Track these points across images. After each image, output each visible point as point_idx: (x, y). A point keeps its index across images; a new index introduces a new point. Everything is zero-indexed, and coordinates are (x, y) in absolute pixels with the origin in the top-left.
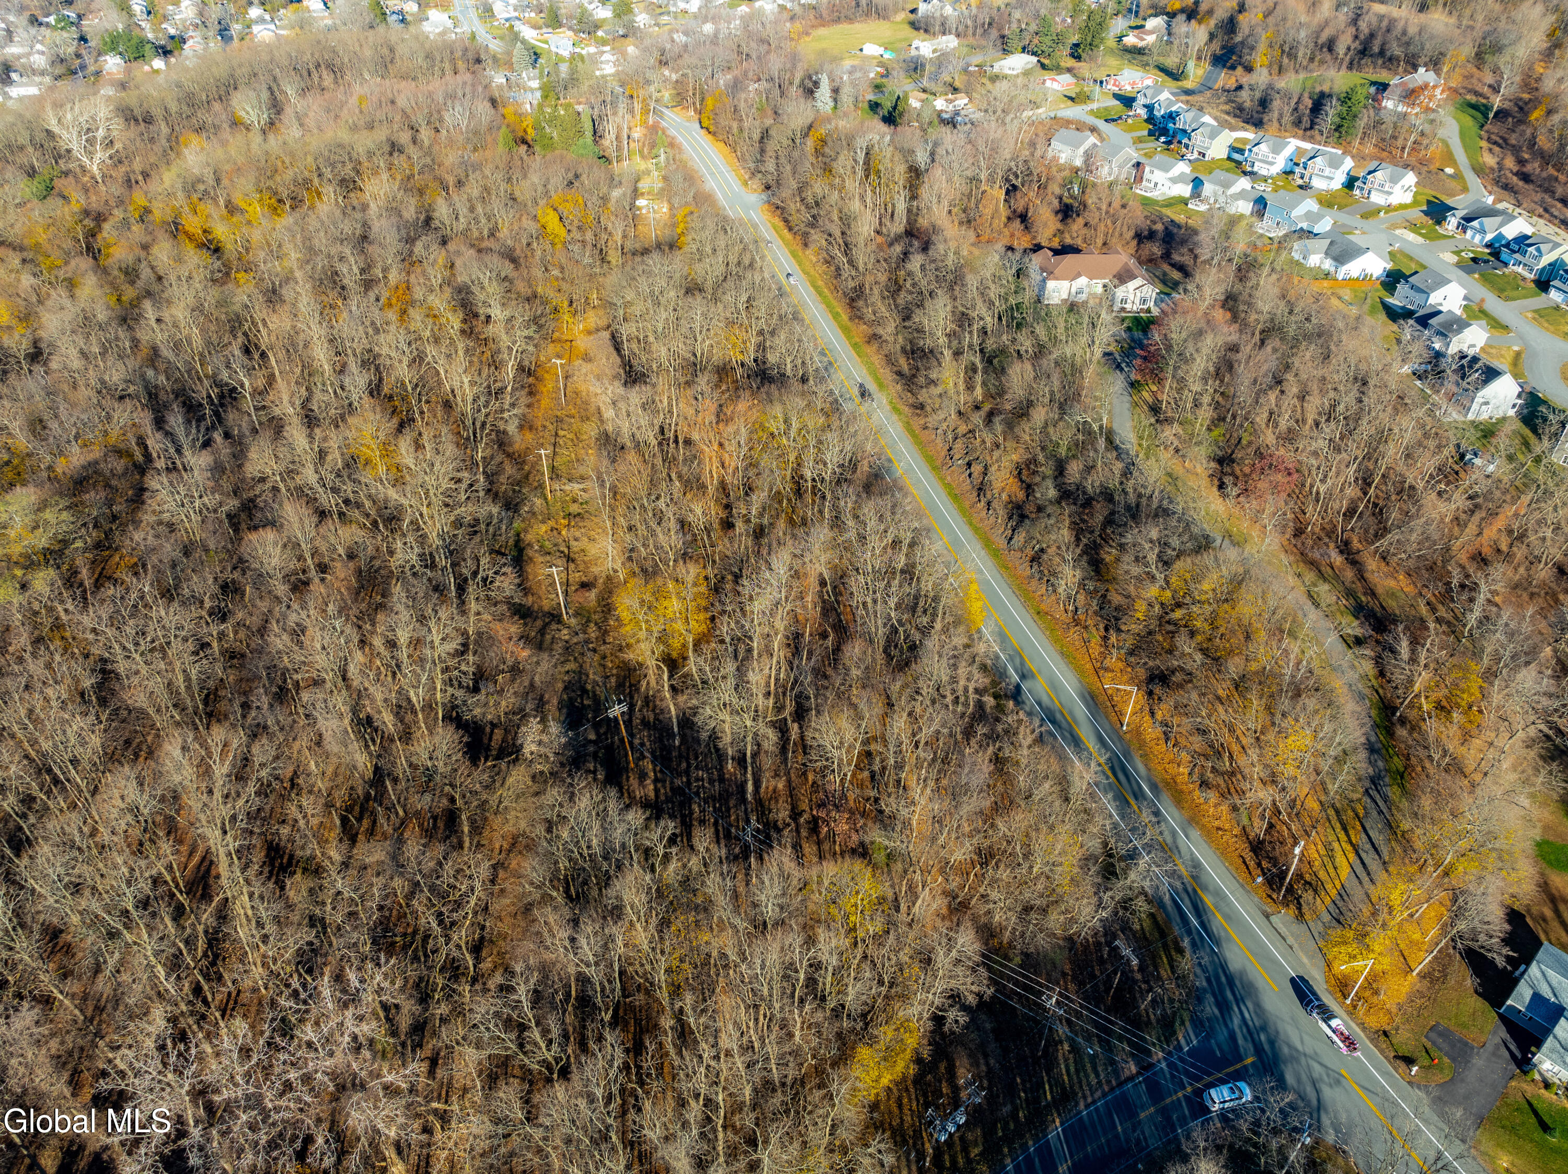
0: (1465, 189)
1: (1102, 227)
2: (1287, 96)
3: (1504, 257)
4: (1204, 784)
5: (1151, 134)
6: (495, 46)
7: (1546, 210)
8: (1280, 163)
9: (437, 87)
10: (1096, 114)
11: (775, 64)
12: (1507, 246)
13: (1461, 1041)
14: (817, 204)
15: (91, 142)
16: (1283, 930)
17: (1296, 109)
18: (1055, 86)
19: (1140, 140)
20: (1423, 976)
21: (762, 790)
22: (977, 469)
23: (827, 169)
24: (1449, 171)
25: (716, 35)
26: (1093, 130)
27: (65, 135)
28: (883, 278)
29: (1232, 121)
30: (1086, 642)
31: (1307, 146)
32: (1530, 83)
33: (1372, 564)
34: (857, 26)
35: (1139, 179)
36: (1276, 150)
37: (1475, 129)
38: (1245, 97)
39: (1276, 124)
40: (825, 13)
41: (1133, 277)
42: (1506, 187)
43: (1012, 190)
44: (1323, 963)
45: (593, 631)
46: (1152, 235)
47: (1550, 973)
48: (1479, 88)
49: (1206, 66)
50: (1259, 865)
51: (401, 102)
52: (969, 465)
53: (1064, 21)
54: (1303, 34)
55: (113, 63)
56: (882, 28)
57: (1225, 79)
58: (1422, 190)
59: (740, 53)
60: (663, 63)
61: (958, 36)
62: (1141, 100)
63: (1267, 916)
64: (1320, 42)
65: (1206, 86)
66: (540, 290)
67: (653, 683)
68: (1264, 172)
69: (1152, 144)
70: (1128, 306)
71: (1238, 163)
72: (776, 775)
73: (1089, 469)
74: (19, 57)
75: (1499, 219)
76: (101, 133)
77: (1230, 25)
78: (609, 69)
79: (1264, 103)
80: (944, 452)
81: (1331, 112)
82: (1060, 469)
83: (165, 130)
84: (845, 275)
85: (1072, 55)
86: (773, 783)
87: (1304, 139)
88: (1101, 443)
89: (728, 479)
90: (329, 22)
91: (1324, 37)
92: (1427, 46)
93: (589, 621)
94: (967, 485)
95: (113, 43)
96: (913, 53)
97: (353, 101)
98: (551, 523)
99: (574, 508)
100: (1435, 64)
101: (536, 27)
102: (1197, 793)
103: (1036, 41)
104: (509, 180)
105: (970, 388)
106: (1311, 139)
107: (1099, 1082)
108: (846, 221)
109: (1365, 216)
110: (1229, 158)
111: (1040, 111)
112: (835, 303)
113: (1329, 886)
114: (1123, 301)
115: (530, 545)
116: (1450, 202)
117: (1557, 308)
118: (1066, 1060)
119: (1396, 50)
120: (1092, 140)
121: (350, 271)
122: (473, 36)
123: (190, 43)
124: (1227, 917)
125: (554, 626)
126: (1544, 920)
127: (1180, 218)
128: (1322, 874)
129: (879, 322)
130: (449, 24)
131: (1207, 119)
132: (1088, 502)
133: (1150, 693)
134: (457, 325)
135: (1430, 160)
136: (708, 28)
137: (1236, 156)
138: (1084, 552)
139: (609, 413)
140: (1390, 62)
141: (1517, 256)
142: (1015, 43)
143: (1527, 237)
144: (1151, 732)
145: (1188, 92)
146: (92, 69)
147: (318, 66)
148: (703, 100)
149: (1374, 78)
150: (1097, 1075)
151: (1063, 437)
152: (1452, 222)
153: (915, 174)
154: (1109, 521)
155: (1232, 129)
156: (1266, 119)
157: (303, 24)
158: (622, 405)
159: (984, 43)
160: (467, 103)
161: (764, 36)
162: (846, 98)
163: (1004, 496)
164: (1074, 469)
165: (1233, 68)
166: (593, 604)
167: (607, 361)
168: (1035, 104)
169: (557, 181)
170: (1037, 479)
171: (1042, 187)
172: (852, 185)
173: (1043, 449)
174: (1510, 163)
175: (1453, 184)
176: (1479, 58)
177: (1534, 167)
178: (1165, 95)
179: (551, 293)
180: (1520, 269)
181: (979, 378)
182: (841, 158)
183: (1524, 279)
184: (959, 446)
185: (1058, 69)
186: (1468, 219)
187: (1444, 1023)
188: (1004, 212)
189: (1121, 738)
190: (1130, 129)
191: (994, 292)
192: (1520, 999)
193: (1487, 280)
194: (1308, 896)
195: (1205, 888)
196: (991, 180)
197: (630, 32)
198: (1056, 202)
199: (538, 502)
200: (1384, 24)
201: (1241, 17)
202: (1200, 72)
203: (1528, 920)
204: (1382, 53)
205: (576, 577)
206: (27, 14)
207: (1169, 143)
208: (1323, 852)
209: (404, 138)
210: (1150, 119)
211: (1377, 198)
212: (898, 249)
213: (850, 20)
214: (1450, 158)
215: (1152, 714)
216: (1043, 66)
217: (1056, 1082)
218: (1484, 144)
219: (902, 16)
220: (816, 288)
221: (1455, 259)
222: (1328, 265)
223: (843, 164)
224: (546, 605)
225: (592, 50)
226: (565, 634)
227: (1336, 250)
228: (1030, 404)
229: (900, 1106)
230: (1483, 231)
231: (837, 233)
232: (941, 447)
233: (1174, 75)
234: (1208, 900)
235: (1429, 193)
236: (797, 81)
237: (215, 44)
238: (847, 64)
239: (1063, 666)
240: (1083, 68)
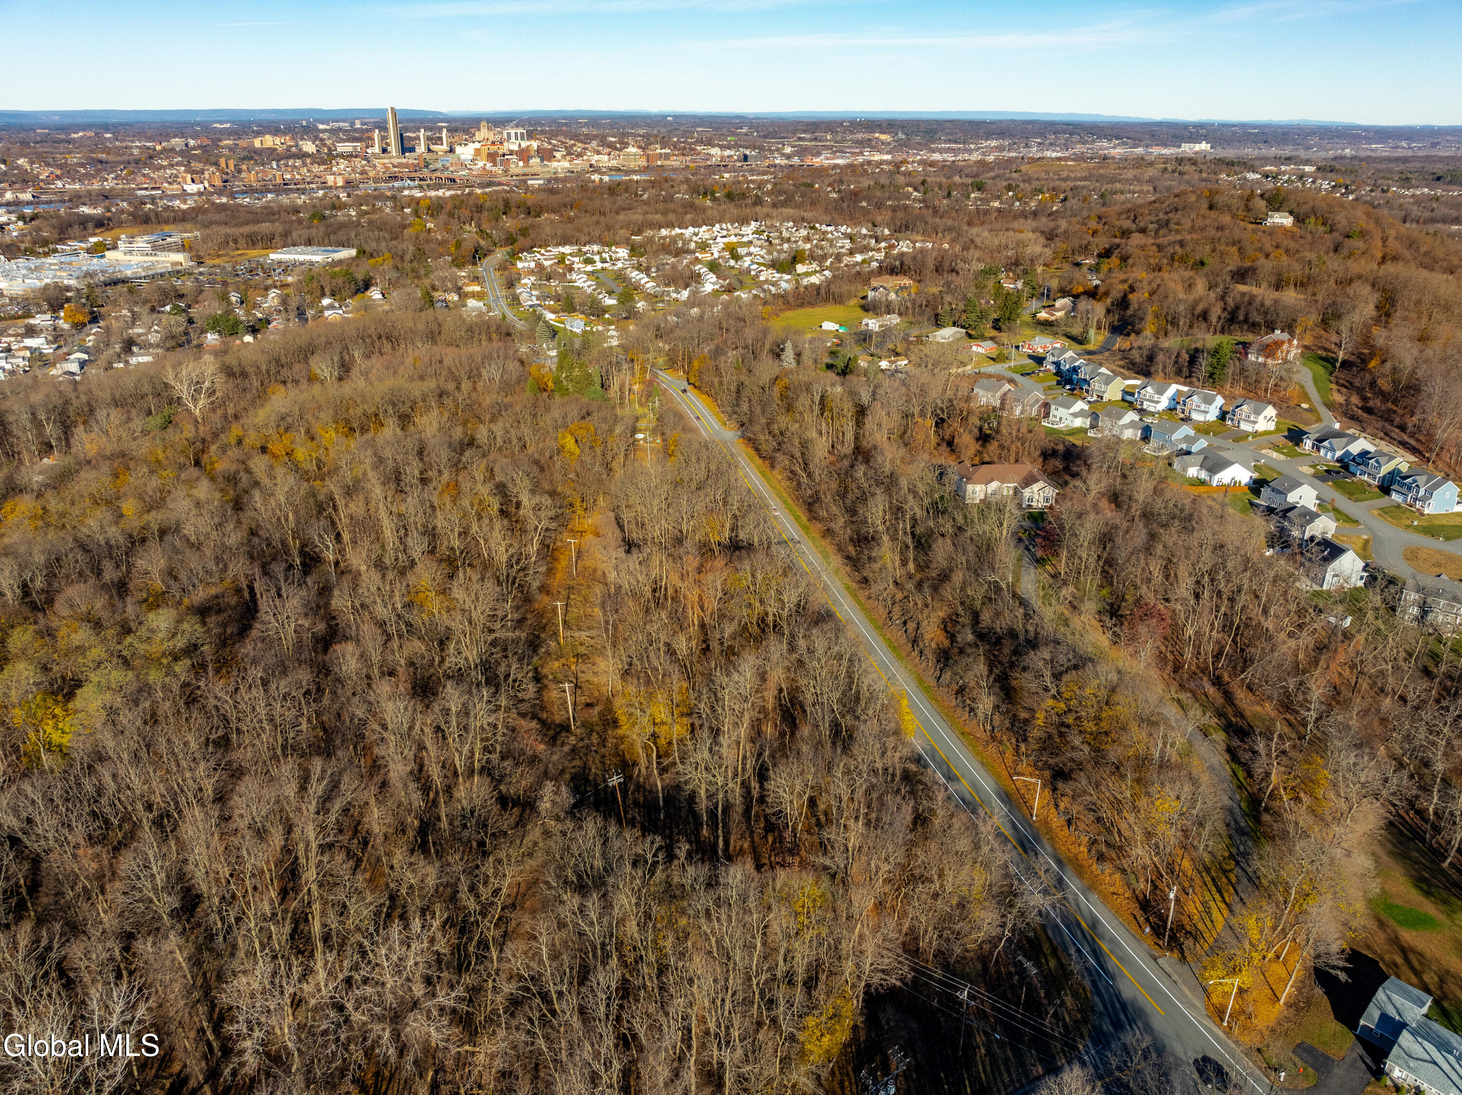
0: (1319, 420)
1: (1013, 448)
2: (1168, 351)
3: (1352, 469)
4: (1101, 858)
5: (1058, 383)
6: (520, 325)
7: (1386, 434)
8: (1164, 402)
9: (477, 351)
10: (1014, 370)
11: (750, 335)
12: (1353, 460)
13: (1323, 1055)
14: (782, 434)
15: (198, 391)
16: (1169, 969)
17: (1176, 362)
18: (980, 350)
19: (1050, 388)
20: (1288, 1005)
21: (731, 848)
22: (911, 626)
23: (789, 408)
24: (1305, 406)
25: (702, 316)
26: (1011, 381)
27: (178, 386)
28: (834, 485)
29: (1126, 372)
30: (1002, 753)
31: (1185, 389)
32: (1367, 340)
33: (1240, 695)
34: (818, 310)
35: (1047, 415)
36: (1160, 392)
37: (1327, 376)
38: (1136, 356)
39: (1161, 374)
40: (791, 300)
41: (1036, 481)
42: (1353, 418)
43: (940, 423)
44: (1203, 995)
45: (595, 739)
46: (1054, 453)
47: (1395, 997)
48: (1327, 345)
49: (1105, 334)
50: (1147, 920)
51: (447, 362)
52: (905, 623)
53: (988, 302)
54: (1182, 308)
55: (211, 338)
56: (839, 310)
57: (1120, 343)
58: (1282, 420)
59: (721, 328)
60: (659, 336)
61: (900, 314)
62: (1050, 359)
63: (1155, 959)
64: (1197, 312)
65: (1105, 348)
66: (559, 489)
67: (643, 771)
68: (1152, 409)
69: (1059, 391)
70: (1034, 504)
71: (1131, 403)
72: (742, 837)
73: (998, 614)
74: (140, 335)
75: (1345, 440)
76: (207, 384)
77: (1123, 303)
78: (615, 343)
79: (1151, 358)
80: (885, 615)
81: (1204, 364)
82: (976, 617)
83: (256, 383)
84: (804, 486)
85: (994, 328)
86: (740, 843)
87: (1185, 384)
88: (1008, 597)
89: (707, 620)
90: (386, 308)
91: (1199, 309)
92: (1281, 315)
93: (592, 731)
94: (903, 639)
95: (215, 325)
96: (863, 328)
97: (409, 361)
98: (563, 661)
99: (582, 650)
100: (1289, 328)
101: (554, 312)
102: (1095, 866)
103: (964, 317)
104: (535, 416)
105: (904, 563)
106: (1191, 384)
107: (1012, 1081)
108: (805, 445)
109: (1236, 440)
110: (1123, 400)
111: (969, 367)
112: (796, 509)
113: (1207, 935)
114: (1031, 499)
115: (546, 676)
116: (1306, 429)
117: (1398, 506)
118: (983, 1062)
119: (1256, 317)
120: (1007, 387)
121: (413, 470)
122: (504, 317)
123: (274, 323)
124: (1121, 959)
125: (564, 734)
126: (1396, 965)
127: (1078, 443)
128: (1200, 926)
129: (833, 518)
130: (484, 309)
131: (1103, 370)
132: (998, 641)
133: (1054, 789)
134: (496, 507)
135: (1289, 398)
136: (695, 311)
137: (1129, 398)
138: (995, 680)
139: (612, 576)
140: (1254, 327)
141: (1362, 467)
142: (947, 319)
143: (1368, 453)
144: (1057, 821)
145: (1090, 353)
146: (195, 342)
147: (380, 337)
148: (690, 363)
149: (1242, 339)
150: (1010, 1075)
151: (977, 593)
152: (1308, 444)
153: (861, 412)
154: (1015, 652)
155: (1125, 378)
156: (1152, 369)
157: (367, 307)
158: (623, 567)
159: (919, 318)
160: (500, 362)
161: (741, 315)
162: (807, 359)
163: (933, 645)
164: (986, 617)
165: (1128, 335)
166: (596, 719)
167: (612, 535)
168: (963, 364)
169: (574, 413)
170: (959, 627)
171: (965, 419)
172: (810, 418)
173: (962, 603)
174: (1355, 400)
175: (1309, 416)
176: (1325, 323)
177: (1376, 403)
178: (1070, 354)
179: (568, 492)
180: (1366, 478)
181: (911, 555)
182: (801, 398)
183: (1370, 485)
184: (897, 609)
185: (983, 338)
186: (1320, 440)
187: (1309, 1041)
188: (934, 438)
189: (1030, 826)
190: (1042, 380)
191: (921, 489)
192: (1369, 1019)
193: (1338, 486)
194: (1189, 943)
195: (1102, 937)
196: (922, 414)
197: (632, 314)
198: (976, 431)
199: (553, 644)
200: (1247, 298)
201: (1131, 296)
202: (1101, 338)
203: (1381, 965)
204: (1246, 320)
205: (583, 699)
206: (149, 305)
207: (1073, 390)
208: (1201, 909)
209: (451, 386)
210: (1059, 373)
211: (1244, 426)
212: (846, 463)
213: (811, 304)
214: (1306, 397)
215: (1057, 806)
216: (970, 336)
217: (975, 1079)
218: (1334, 386)
219: (854, 302)
220: (780, 497)
221: (1312, 471)
222: (1203, 475)
223: (802, 402)
224: (558, 719)
225: (600, 328)
226: (572, 740)
227: (1209, 463)
228: (951, 570)
229: (842, 1088)
230: (1333, 450)
231: (798, 455)
232: (882, 612)
233: (1079, 340)
234: (1105, 947)
235: (1290, 423)
236: (768, 346)
237: (294, 323)
238: (808, 336)
239: (982, 772)
240: (1004, 337)
